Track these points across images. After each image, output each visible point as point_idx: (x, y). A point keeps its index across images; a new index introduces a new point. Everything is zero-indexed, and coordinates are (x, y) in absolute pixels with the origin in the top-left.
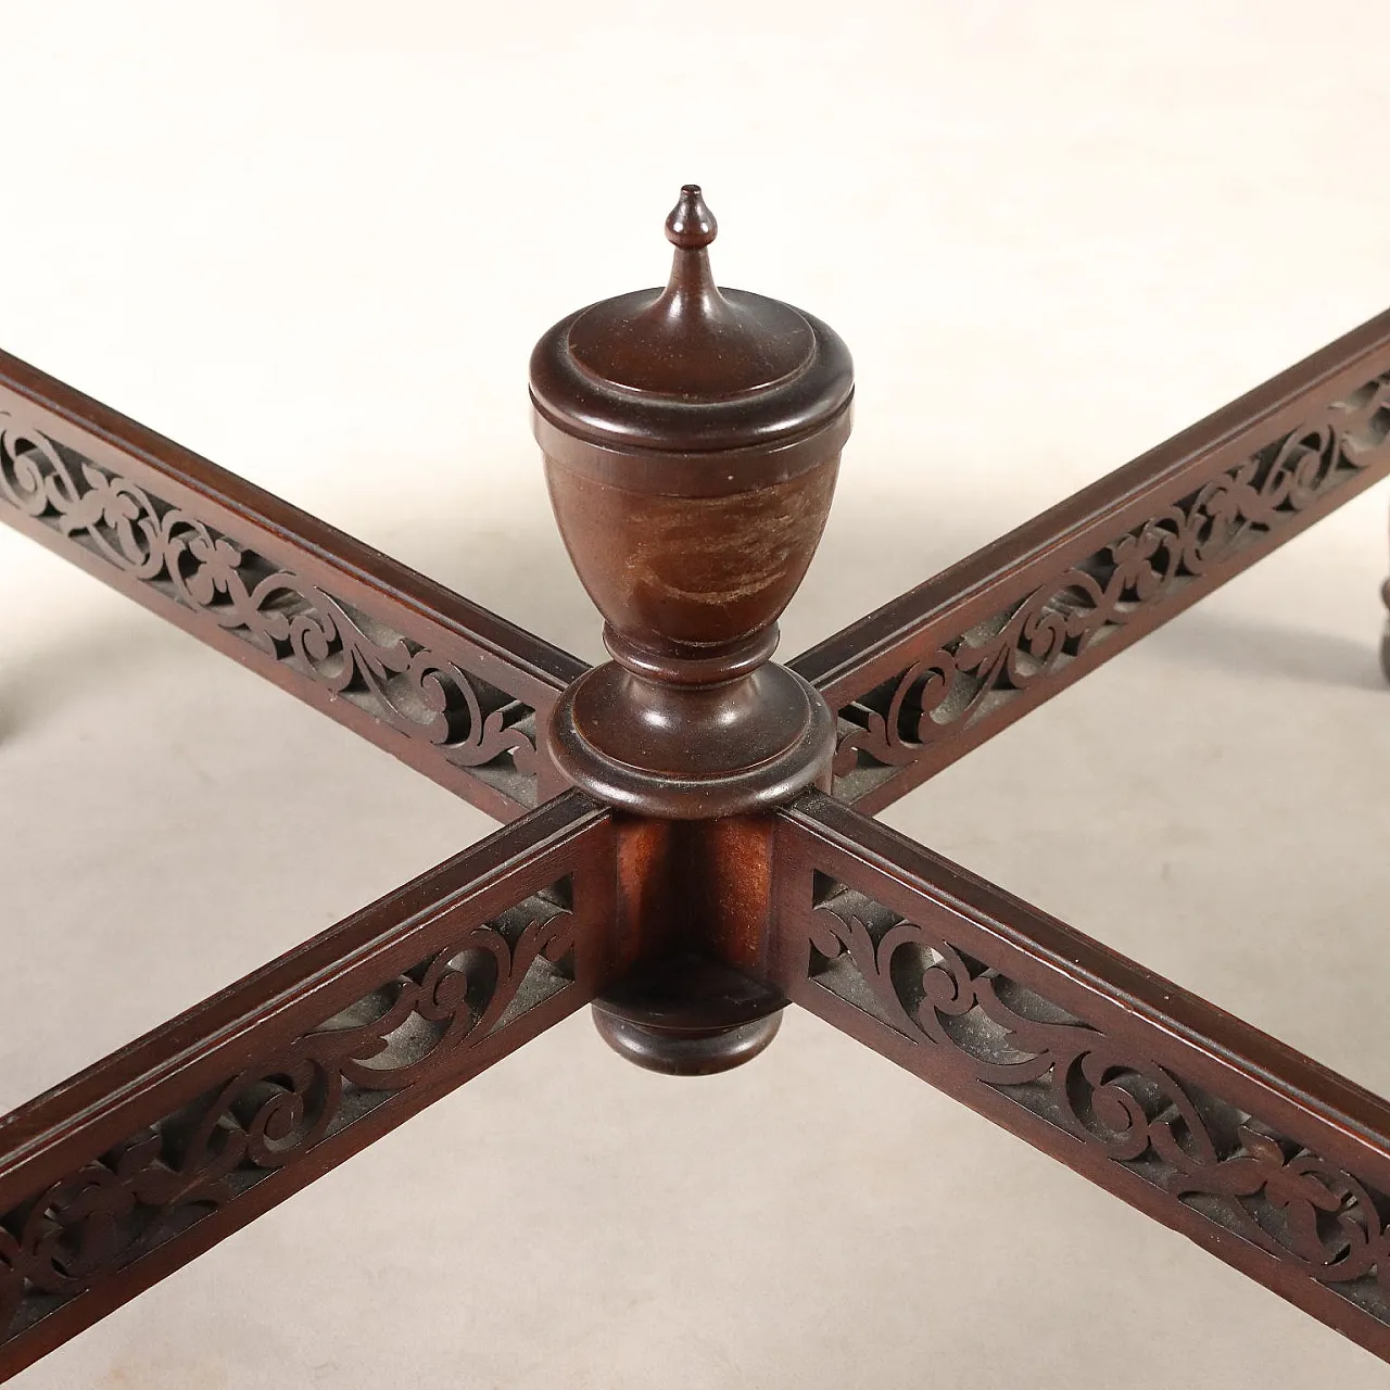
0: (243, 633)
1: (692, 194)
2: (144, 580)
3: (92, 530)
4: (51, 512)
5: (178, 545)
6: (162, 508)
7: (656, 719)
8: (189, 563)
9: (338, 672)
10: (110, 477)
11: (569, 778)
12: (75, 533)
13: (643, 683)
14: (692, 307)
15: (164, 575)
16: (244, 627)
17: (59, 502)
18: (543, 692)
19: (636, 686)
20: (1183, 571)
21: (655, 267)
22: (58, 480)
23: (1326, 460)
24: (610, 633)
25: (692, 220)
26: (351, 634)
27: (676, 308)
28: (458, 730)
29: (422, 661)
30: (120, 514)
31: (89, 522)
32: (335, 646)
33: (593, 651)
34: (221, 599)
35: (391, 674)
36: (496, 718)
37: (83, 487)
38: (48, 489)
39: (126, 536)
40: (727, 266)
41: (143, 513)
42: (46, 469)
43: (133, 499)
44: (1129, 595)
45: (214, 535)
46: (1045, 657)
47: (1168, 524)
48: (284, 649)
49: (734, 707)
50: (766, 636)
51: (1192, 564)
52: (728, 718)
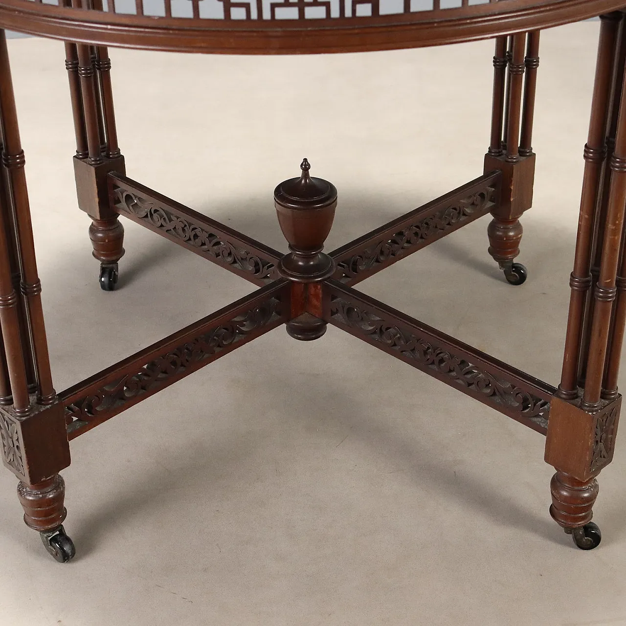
0: (208, 252)
1: (305, 160)
2: (185, 241)
3: (172, 229)
4: (162, 226)
5: (193, 233)
6: (190, 224)
7: (300, 263)
8: (196, 236)
9: (230, 259)
10: (178, 218)
11: (280, 275)
12: (167, 231)
13: (297, 256)
14: (306, 181)
15: (190, 239)
16: (209, 250)
17: (164, 224)
18: (275, 261)
19: (295, 257)
20: (422, 238)
21: (298, 173)
22: (164, 219)
23: (459, 213)
24: (290, 246)
25: (305, 165)
26: (233, 250)
27: (303, 182)
28: (257, 271)
29: (250, 256)
30: (180, 226)
31: (171, 228)
32: (230, 254)
33: (285, 251)
34: (203, 244)
35: (242, 259)
36: (266, 267)
37: (170, 220)
38: (162, 221)
39: (180, 231)
40: (312, 173)
41: (185, 226)
42: (161, 216)
43: (182, 222)
44: (408, 242)
45: (202, 230)
46: (388, 255)
47: (417, 227)
48: (218, 255)
49: (313, 261)
50: (320, 246)
51: (424, 236)
52: (312, 263)
